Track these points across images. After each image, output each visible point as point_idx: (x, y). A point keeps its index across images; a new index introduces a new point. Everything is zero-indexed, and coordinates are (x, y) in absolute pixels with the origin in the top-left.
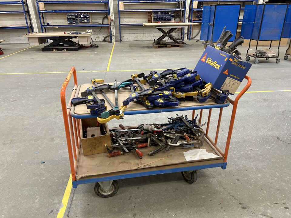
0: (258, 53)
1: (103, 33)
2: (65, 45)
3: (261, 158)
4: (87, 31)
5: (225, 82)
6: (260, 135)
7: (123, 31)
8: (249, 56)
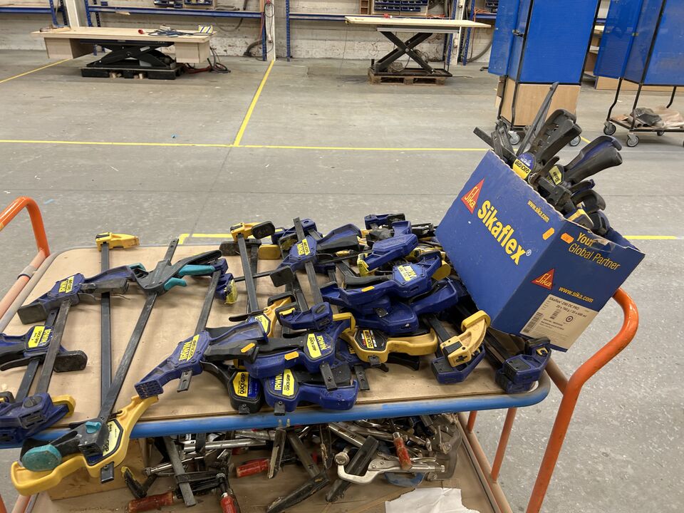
0: (639, 117)
1: (244, 36)
2: (142, 64)
3: (634, 494)
4: (200, 28)
5: (539, 310)
6: (636, 397)
7: (295, 32)
8: (614, 124)
